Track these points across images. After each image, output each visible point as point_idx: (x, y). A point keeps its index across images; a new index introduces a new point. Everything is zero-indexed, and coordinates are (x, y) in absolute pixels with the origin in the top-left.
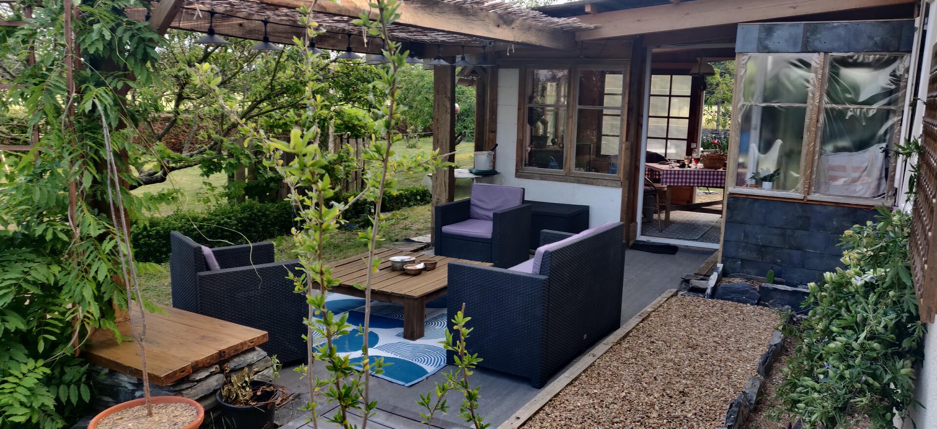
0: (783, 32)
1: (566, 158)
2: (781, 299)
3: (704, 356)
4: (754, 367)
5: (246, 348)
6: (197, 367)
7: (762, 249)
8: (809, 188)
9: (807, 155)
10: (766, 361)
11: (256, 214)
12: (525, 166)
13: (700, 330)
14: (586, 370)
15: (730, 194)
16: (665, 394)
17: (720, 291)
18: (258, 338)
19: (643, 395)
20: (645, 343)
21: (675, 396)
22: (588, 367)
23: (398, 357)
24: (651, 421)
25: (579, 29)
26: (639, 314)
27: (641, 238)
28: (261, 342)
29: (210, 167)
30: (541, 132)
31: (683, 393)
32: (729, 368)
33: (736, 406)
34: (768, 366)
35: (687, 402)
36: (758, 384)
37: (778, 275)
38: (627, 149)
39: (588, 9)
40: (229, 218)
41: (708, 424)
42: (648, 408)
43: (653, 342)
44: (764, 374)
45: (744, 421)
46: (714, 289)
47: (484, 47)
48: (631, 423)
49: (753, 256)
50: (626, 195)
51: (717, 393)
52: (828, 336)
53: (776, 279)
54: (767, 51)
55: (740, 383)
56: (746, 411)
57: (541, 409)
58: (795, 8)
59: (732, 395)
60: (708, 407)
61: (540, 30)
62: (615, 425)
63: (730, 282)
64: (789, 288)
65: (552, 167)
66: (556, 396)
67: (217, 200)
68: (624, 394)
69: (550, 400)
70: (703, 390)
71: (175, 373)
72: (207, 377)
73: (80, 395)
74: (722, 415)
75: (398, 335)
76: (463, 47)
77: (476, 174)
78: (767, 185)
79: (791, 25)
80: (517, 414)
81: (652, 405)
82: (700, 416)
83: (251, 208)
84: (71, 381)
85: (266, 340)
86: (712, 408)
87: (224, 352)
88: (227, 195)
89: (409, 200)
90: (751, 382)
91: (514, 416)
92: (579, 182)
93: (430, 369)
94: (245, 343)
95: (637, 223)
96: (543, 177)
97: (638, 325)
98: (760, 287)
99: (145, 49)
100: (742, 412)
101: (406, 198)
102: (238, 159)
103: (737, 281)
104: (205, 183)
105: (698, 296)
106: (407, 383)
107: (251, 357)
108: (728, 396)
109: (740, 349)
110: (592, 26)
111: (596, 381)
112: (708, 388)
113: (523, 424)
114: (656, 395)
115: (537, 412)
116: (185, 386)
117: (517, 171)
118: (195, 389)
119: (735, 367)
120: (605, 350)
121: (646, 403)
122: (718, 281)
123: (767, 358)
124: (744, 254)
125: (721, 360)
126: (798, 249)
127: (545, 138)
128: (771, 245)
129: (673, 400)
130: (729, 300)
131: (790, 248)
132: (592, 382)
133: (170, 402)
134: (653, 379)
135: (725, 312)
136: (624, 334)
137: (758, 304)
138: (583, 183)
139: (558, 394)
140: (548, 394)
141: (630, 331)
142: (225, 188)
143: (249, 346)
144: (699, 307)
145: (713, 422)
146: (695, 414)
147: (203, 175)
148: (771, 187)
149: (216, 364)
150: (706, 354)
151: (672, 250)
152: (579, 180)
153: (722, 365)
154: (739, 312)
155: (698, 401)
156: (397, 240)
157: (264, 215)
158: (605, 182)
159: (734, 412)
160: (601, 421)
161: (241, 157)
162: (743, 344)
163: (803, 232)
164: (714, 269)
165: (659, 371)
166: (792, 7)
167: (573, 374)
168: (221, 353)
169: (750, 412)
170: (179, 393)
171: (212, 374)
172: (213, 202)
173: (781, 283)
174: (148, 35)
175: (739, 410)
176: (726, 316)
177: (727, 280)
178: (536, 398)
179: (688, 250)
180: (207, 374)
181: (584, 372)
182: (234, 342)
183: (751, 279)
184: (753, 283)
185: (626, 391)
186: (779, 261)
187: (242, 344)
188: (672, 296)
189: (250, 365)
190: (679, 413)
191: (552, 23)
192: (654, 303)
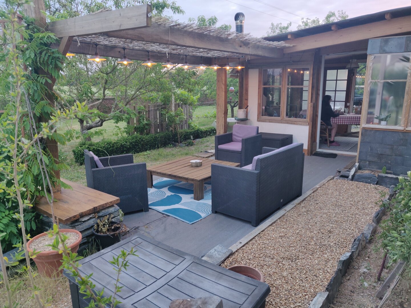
0: (394, 42)
1: (282, 112)
2: (389, 182)
3: (344, 212)
4: (371, 218)
5: (108, 206)
6: (82, 215)
7: (380, 156)
8: (407, 124)
9: (406, 106)
10: (378, 215)
11: (138, 140)
12: (262, 116)
13: (343, 198)
14: (281, 217)
15: (363, 128)
16: (320, 232)
17: (356, 177)
18: (114, 201)
19: (308, 232)
20: (313, 204)
21: (325, 233)
22: (282, 216)
23: (189, 209)
24: (310, 247)
25: (285, 47)
26: (312, 189)
27: (319, 150)
28: (116, 203)
29: (118, 119)
30: (271, 99)
31: (330, 232)
32: (357, 218)
33: (357, 241)
34: (378, 219)
35: (332, 237)
36: (371, 229)
37: (389, 169)
38: (311, 106)
39: (289, 37)
40: (126, 142)
41: (342, 249)
42: (310, 239)
43: (317, 204)
44: (376, 223)
45: (362, 249)
46: (353, 176)
47: (239, 59)
48: (299, 247)
49: (376, 159)
50: (311, 129)
51: (349, 232)
52: (408, 209)
53: (387, 171)
54: (385, 52)
55: (362, 227)
56: (364, 243)
57: (254, 238)
58: (401, 28)
59: (357, 234)
60: (343, 240)
61: (264, 48)
62: (291, 248)
63: (362, 172)
64: (394, 176)
65: (275, 116)
66: (262, 231)
67: (121, 134)
68: (298, 231)
69: (259, 234)
70: (341, 230)
71: (71, 218)
72: (88, 220)
73: (31, 227)
74: (350, 245)
75: (191, 198)
76: (228, 59)
77: (238, 120)
78: (383, 123)
79: (398, 38)
80: (240, 241)
81: (312, 238)
82: (338, 245)
83: (136, 137)
84: (27, 220)
85: (118, 202)
86: (345, 241)
87: (96, 208)
88: (126, 132)
89: (210, 133)
90: (368, 227)
91: (239, 241)
92: (288, 123)
93: (203, 215)
94: (108, 203)
95: (317, 143)
96: (270, 121)
97: (311, 194)
98: (378, 175)
99: (55, 62)
100: (361, 244)
101: (209, 132)
102: (130, 116)
103: (366, 172)
104: (116, 126)
105: (344, 180)
106: (190, 222)
107: (111, 210)
108: (355, 234)
109: (365, 208)
110: (292, 45)
111: (285, 224)
112: (344, 229)
113: (243, 246)
114: (315, 232)
115: (251, 240)
116: (77, 224)
117: (258, 118)
118: (82, 225)
119: (360, 218)
120: (292, 207)
121: (309, 236)
122: (356, 172)
123: (379, 214)
124: (370, 159)
125: (353, 214)
126: (400, 156)
127: (272, 102)
128: (385, 154)
129: (323, 235)
130: (361, 182)
131: (396, 155)
132: (282, 224)
133: (69, 232)
134: (315, 223)
135: (358, 188)
136: (302, 199)
137: (377, 184)
138: (290, 124)
139: (264, 230)
140: (258, 230)
141: (306, 198)
142: (125, 128)
143: (110, 205)
144: (344, 185)
145: (345, 249)
146: (335, 244)
147: (114, 123)
148: (385, 124)
149: (93, 213)
150: (345, 211)
151: (334, 156)
152: (287, 122)
153: (353, 216)
154: (366, 188)
155: (338, 236)
156: (201, 152)
157: (142, 140)
158: (301, 123)
159: (356, 244)
160: (284, 246)
161: (131, 114)
162: (366, 206)
163: (403, 147)
164: (354, 165)
165: (319, 219)
166: (399, 28)
167: (273, 220)
168: (95, 208)
169: (366, 243)
170: (74, 227)
171: (91, 218)
172: (120, 135)
173: (391, 173)
174: (57, 55)
175: (359, 243)
176: (358, 190)
177: (361, 171)
178: (252, 232)
179: (342, 156)
180: (88, 218)
181: (279, 219)
182: (102, 203)
183: (374, 171)
184: (375, 173)
185: (299, 230)
186: (389, 162)
187: (106, 204)
188: (331, 179)
189: (110, 214)
190: (326, 243)
191: (270, 44)
192: (321, 183)
